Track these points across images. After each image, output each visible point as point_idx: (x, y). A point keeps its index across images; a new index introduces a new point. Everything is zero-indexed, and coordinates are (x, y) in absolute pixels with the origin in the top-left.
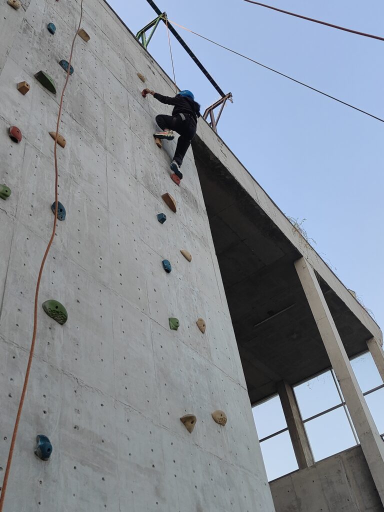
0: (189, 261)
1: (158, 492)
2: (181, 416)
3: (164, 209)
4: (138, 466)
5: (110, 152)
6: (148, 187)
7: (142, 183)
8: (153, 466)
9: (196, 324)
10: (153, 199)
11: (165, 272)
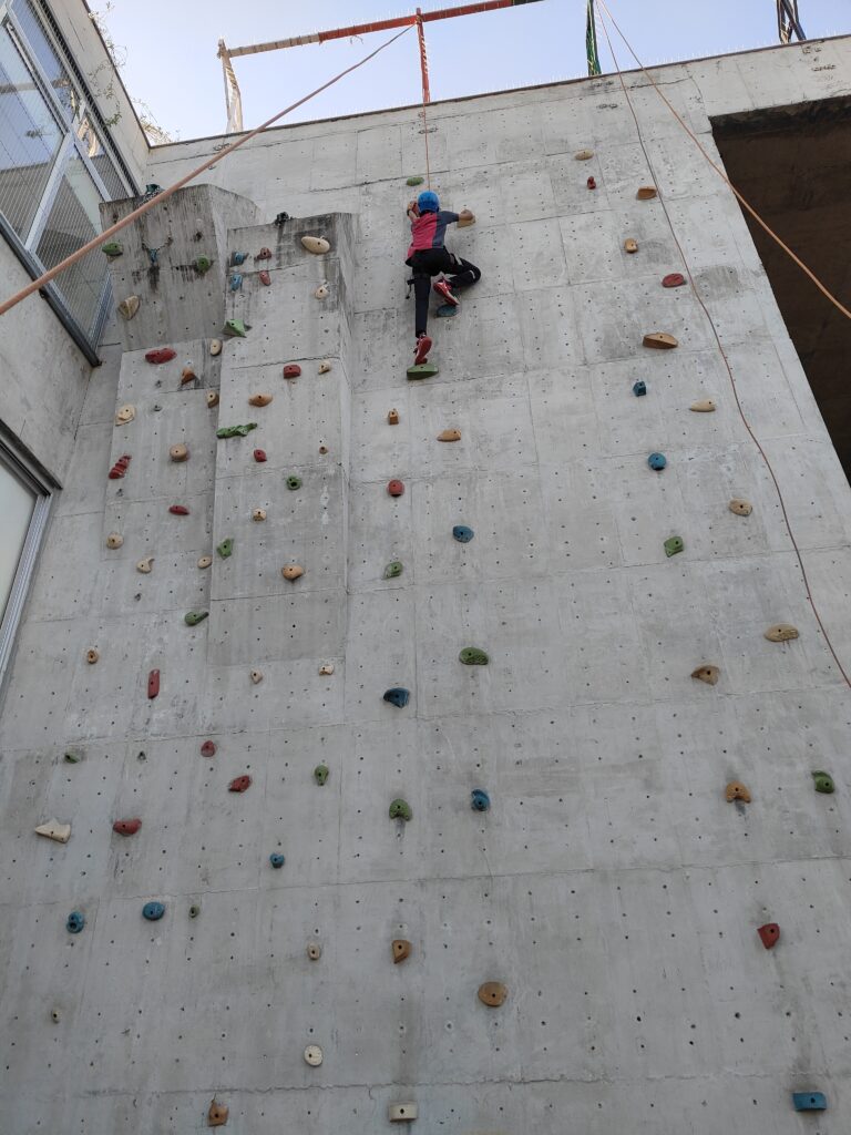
0: (712, 410)
1: (648, 784)
2: (691, 671)
3: (647, 365)
4: (613, 767)
5: (534, 368)
6: (614, 353)
7: (600, 358)
8: (641, 756)
9: (728, 513)
10: (624, 367)
11: (655, 473)
